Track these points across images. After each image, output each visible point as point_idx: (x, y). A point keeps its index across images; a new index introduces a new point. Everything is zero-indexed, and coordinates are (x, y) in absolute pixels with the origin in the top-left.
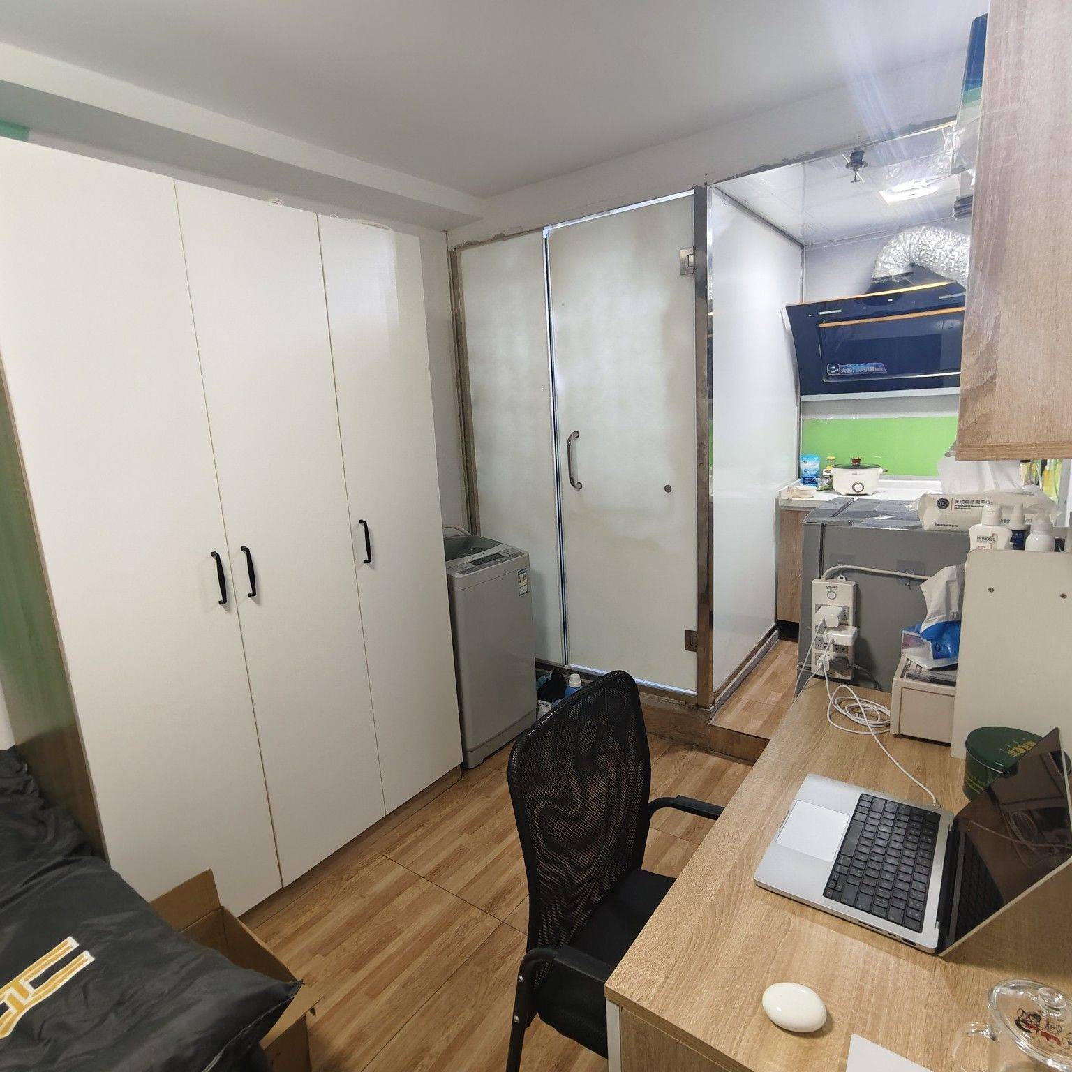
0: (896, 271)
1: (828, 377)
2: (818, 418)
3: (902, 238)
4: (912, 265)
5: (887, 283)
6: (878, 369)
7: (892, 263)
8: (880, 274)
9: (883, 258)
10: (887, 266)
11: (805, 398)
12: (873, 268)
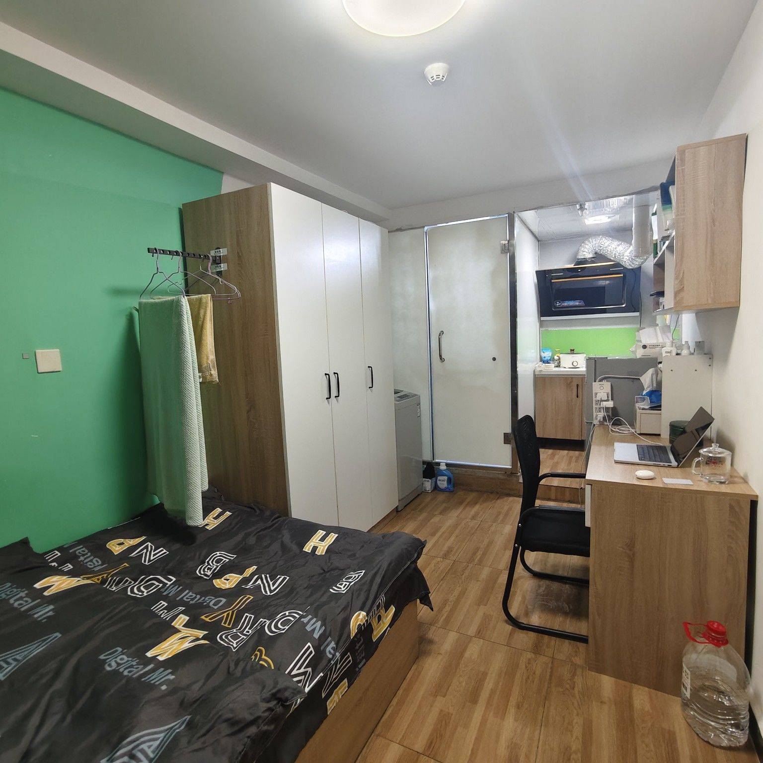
0: (589, 255)
1: (555, 307)
2: (550, 329)
3: (591, 240)
4: (596, 253)
5: (584, 261)
6: (580, 304)
7: (586, 252)
8: (581, 256)
9: (582, 249)
10: (585, 253)
11: (542, 318)
12: (577, 253)
